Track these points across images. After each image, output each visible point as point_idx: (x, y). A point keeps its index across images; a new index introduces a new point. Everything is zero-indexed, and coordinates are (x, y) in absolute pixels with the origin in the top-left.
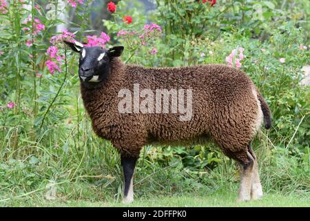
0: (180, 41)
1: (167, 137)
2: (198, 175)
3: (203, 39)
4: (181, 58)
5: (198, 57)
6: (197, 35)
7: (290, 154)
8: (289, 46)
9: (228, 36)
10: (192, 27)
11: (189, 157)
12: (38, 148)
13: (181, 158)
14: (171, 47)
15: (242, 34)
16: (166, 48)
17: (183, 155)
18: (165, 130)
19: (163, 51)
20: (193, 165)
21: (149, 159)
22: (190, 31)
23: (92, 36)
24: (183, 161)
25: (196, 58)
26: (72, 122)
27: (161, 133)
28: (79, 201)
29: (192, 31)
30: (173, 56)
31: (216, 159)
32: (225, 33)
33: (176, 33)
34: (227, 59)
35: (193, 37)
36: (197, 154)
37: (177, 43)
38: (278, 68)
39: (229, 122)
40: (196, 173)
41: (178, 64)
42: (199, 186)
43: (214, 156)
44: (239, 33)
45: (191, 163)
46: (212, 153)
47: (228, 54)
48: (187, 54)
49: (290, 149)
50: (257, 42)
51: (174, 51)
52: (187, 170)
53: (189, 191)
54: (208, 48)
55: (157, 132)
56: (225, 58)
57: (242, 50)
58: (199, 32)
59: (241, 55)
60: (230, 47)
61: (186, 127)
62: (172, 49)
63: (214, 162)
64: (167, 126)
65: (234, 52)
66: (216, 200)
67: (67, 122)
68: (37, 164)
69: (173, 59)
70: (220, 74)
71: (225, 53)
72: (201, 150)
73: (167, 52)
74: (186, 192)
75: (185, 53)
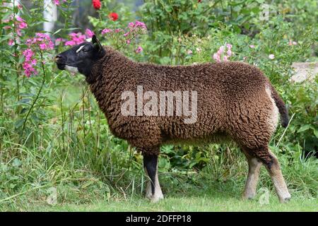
0: (167, 37)
1: (180, 135)
2: (186, 175)
3: (190, 36)
4: (169, 55)
5: (186, 54)
6: (185, 32)
7: (280, 153)
8: (279, 42)
9: (216, 32)
10: (179, 24)
11: (177, 157)
12: (21, 150)
13: (169, 158)
14: (158, 44)
15: (230, 30)
16: (153, 46)
17: (170, 155)
18: (177, 127)
19: (150, 49)
20: (181, 165)
21: (136, 160)
22: (178, 27)
23: (76, 33)
24: (171, 161)
25: (183, 55)
26: (57, 122)
27: (173, 130)
28: (64, 204)
29: (179, 28)
30: (160, 53)
31: (204, 159)
32: (212, 29)
33: (163, 30)
34: (215, 56)
35: (180, 33)
36: (185, 153)
37: (164, 40)
38: (267, 65)
39: (241, 118)
40: (185, 173)
41: (165, 61)
42: (188, 186)
43: (202, 156)
44: (227, 30)
45: (178, 163)
46: (200, 153)
47: (216, 50)
48: (174, 52)
49: (280, 147)
50: (246, 38)
51: (161, 48)
52: (175, 171)
53: (176, 192)
54: (196, 44)
55: (169, 129)
56: (212, 55)
57: (230, 46)
58: (186, 28)
59: (230, 52)
60: (218, 44)
61: (198, 125)
62: (159, 46)
63: (202, 161)
64: (179, 123)
65: (222, 49)
66: (203, 201)
67: (52, 123)
68: (20, 167)
69: (160, 55)
70: (233, 71)
71: (212, 50)
72: (188, 150)
73: (154, 49)
74: (174, 193)
75: (172, 50)
